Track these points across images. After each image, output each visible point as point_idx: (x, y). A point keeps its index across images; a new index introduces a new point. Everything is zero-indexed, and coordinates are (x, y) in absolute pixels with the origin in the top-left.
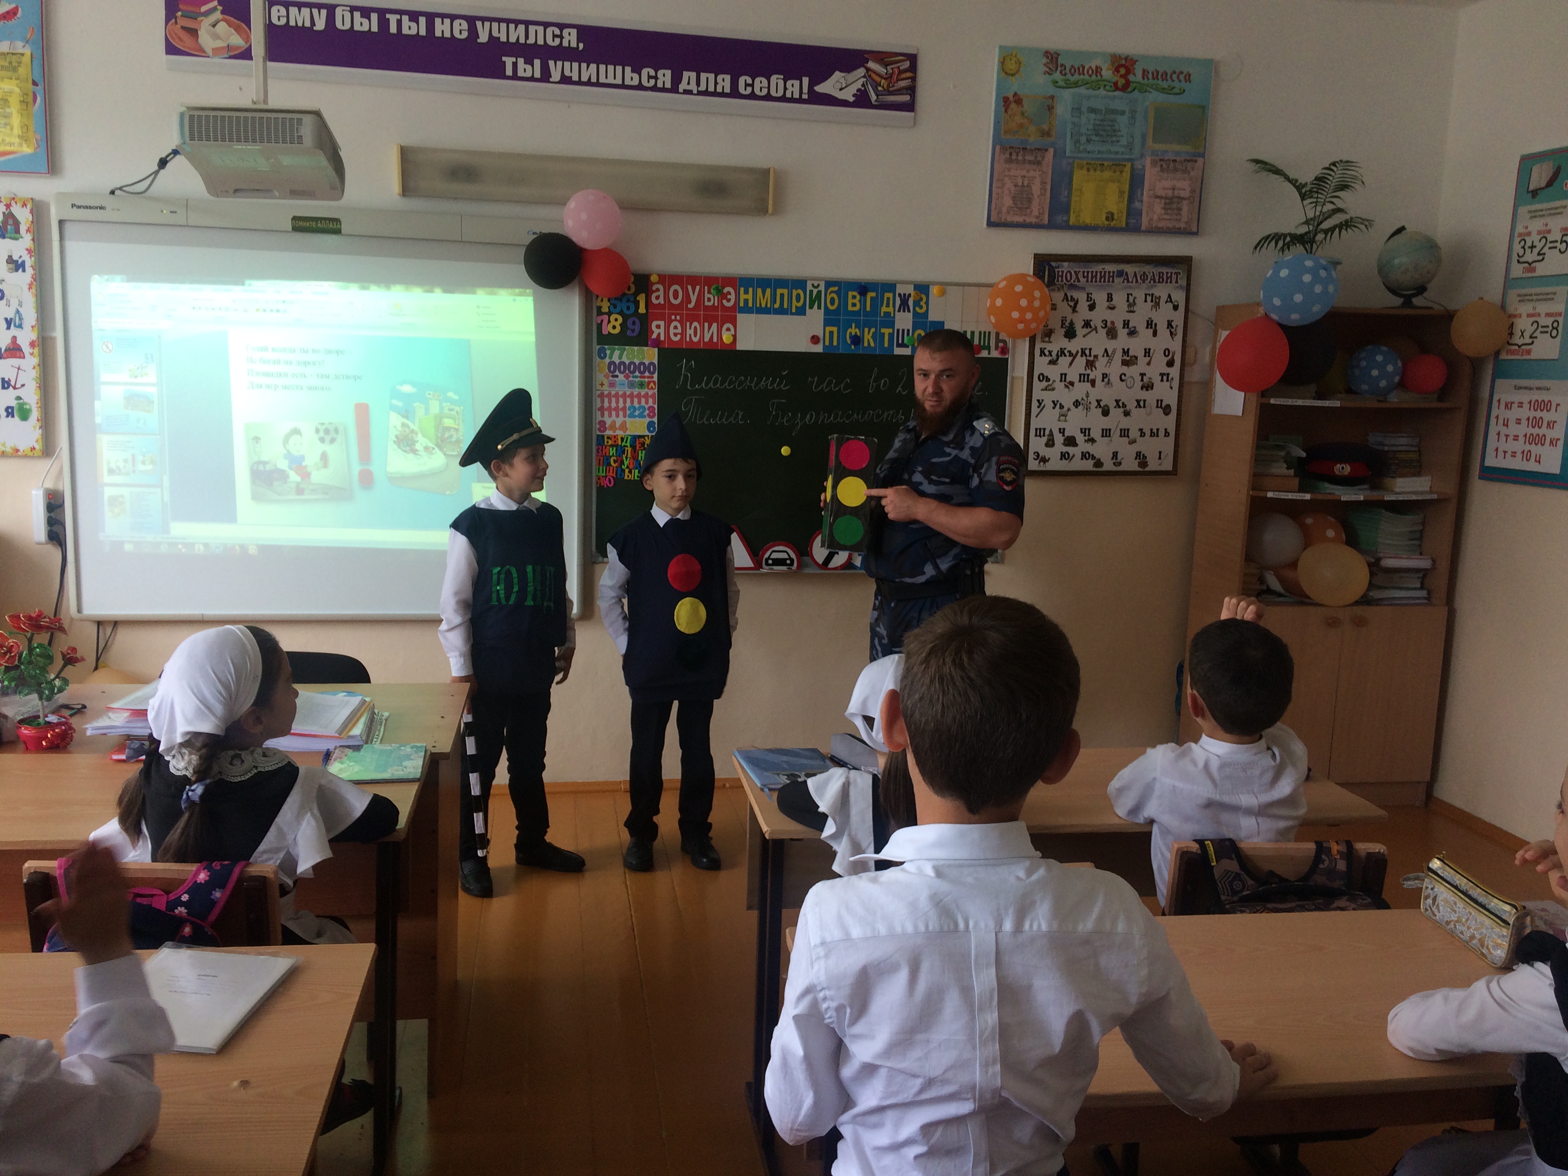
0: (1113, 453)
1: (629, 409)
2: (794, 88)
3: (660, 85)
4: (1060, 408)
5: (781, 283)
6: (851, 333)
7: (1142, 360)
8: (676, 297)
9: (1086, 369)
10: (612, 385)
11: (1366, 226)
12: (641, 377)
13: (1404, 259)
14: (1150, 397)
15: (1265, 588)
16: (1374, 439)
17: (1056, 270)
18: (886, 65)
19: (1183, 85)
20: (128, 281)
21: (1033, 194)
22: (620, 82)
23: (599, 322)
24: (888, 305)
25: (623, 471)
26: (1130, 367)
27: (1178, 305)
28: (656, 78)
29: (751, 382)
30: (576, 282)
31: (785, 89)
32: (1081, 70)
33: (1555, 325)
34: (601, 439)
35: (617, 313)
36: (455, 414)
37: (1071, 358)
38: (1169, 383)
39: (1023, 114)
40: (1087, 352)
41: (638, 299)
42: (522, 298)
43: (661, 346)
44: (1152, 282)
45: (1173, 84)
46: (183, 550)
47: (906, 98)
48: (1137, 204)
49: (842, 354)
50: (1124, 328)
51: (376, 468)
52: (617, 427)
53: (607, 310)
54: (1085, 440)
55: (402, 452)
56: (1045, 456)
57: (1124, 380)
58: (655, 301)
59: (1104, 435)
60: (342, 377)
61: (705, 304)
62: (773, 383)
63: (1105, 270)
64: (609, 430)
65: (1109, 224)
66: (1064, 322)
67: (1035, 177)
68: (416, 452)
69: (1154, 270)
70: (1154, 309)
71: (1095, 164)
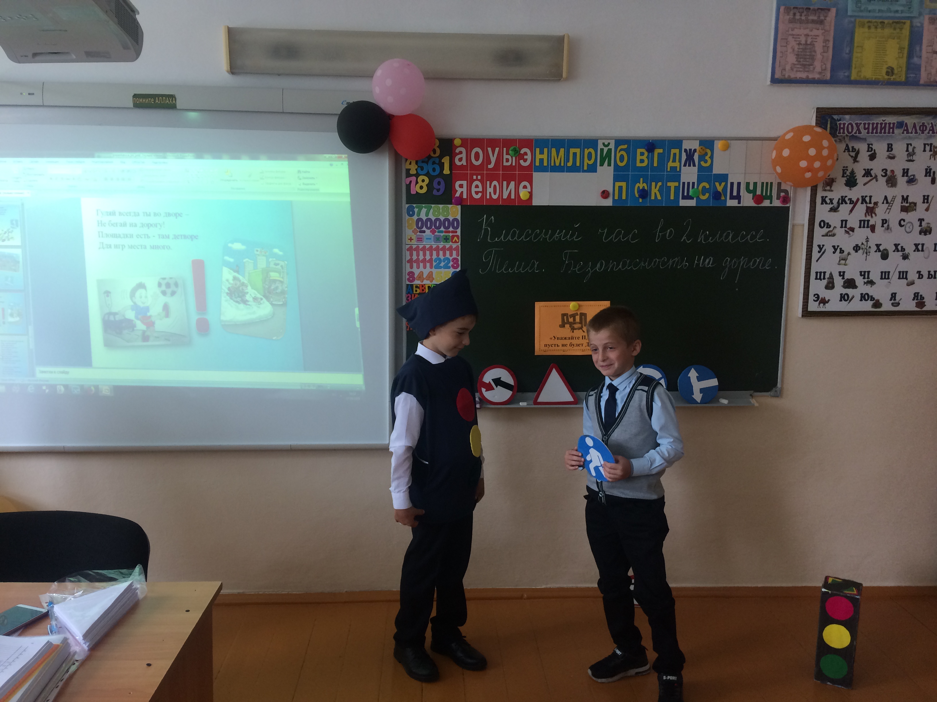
0: (892, 294)
1: (436, 260)
4: (840, 253)
5: (574, 143)
6: (639, 187)
7: (921, 206)
8: (477, 157)
9: (866, 216)
10: (420, 239)
12: (446, 232)
14: (929, 241)
17: (838, 123)
21: (815, 52)
23: (408, 183)
24: (674, 161)
26: (909, 213)
29: (546, 234)
30: (386, 147)
34: (410, 287)
35: (425, 175)
36: (281, 268)
37: (852, 205)
40: (867, 199)
41: (443, 161)
42: (339, 163)
43: (463, 204)
44: (931, 132)
46: (48, 391)
48: (915, 60)
49: (630, 207)
50: (903, 176)
51: (211, 317)
52: (425, 277)
53: (415, 172)
54: (864, 282)
55: (235, 303)
56: (824, 297)
57: (903, 226)
58: (458, 163)
59: (883, 277)
60: (180, 237)
61: (504, 165)
62: (566, 235)
63: (886, 122)
64: (417, 280)
65: (889, 79)
66: (845, 172)
67: (818, 36)
68: (247, 303)
69: (932, 121)
70: (933, 158)
71: (876, 22)
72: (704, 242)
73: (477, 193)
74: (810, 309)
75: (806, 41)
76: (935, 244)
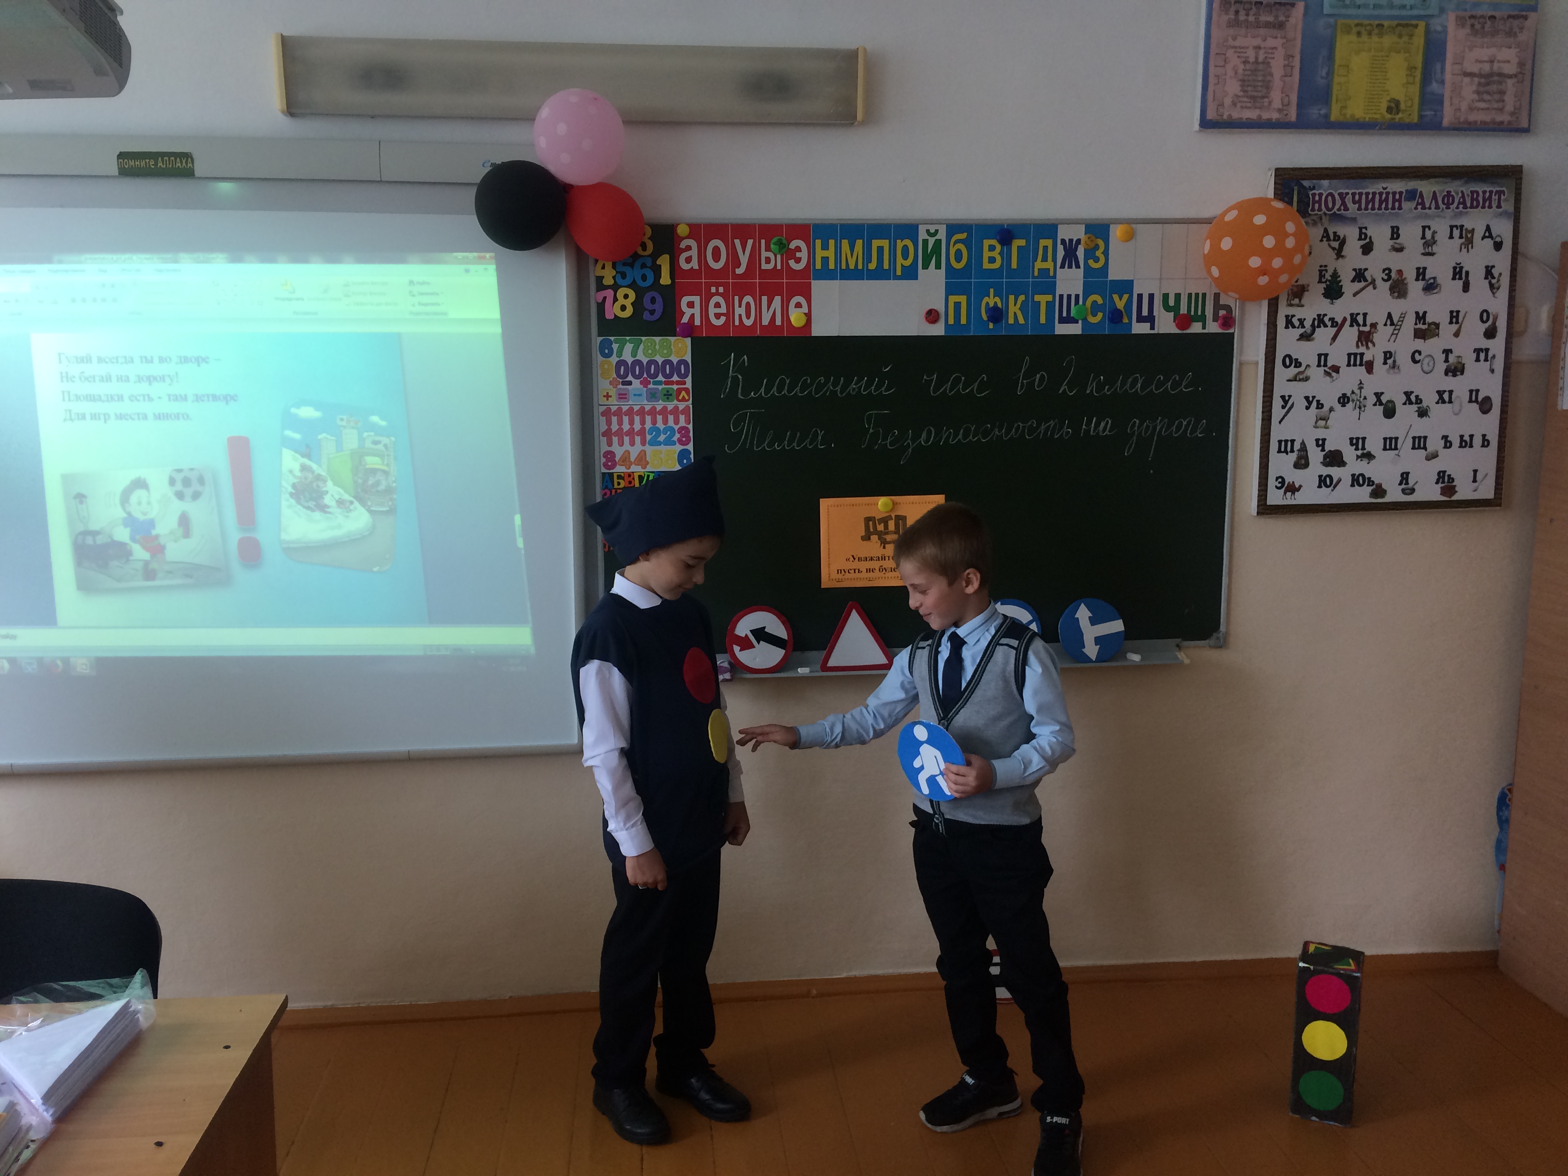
0: (1402, 475)
1: (651, 432)
4: (1317, 408)
5: (879, 230)
6: (987, 303)
7: (1447, 330)
8: (716, 255)
9: (1358, 346)
10: (622, 396)
12: (666, 383)
14: (1460, 386)
17: (1311, 193)
21: (1271, 75)
23: (600, 301)
24: (1045, 259)
26: (1428, 341)
27: (1501, 242)
29: (835, 384)
34: (608, 478)
35: (628, 286)
36: (383, 449)
37: (1336, 329)
38: (1489, 363)
40: (1360, 319)
41: (658, 263)
42: (480, 268)
43: (695, 335)
44: (1461, 206)
48: (1434, 86)
49: (974, 337)
50: (1417, 279)
51: (263, 536)
52: (632, 459)
53: (612, 282)
54: (1357, 455)
55: (304, 510)
56: (1293, 482)
57: (1419, 361)
58: (685, 266)
59: (1388, 447)
60: (206, 398)
61: (763, 268)
62: (869, 384)
63: (1387, 190)
64: (620, 465)
65: (1392, 119)
66: (1323, 274)
67: (1275, 48)
68: (326, 510)
69: (1463, 189)
70: (1464, 250)
71: (1370, 25)
72: (1096, 394)
73: (718, 316)
74: (1270, 502)
75: (1257, 58)
76: (1471, 391)
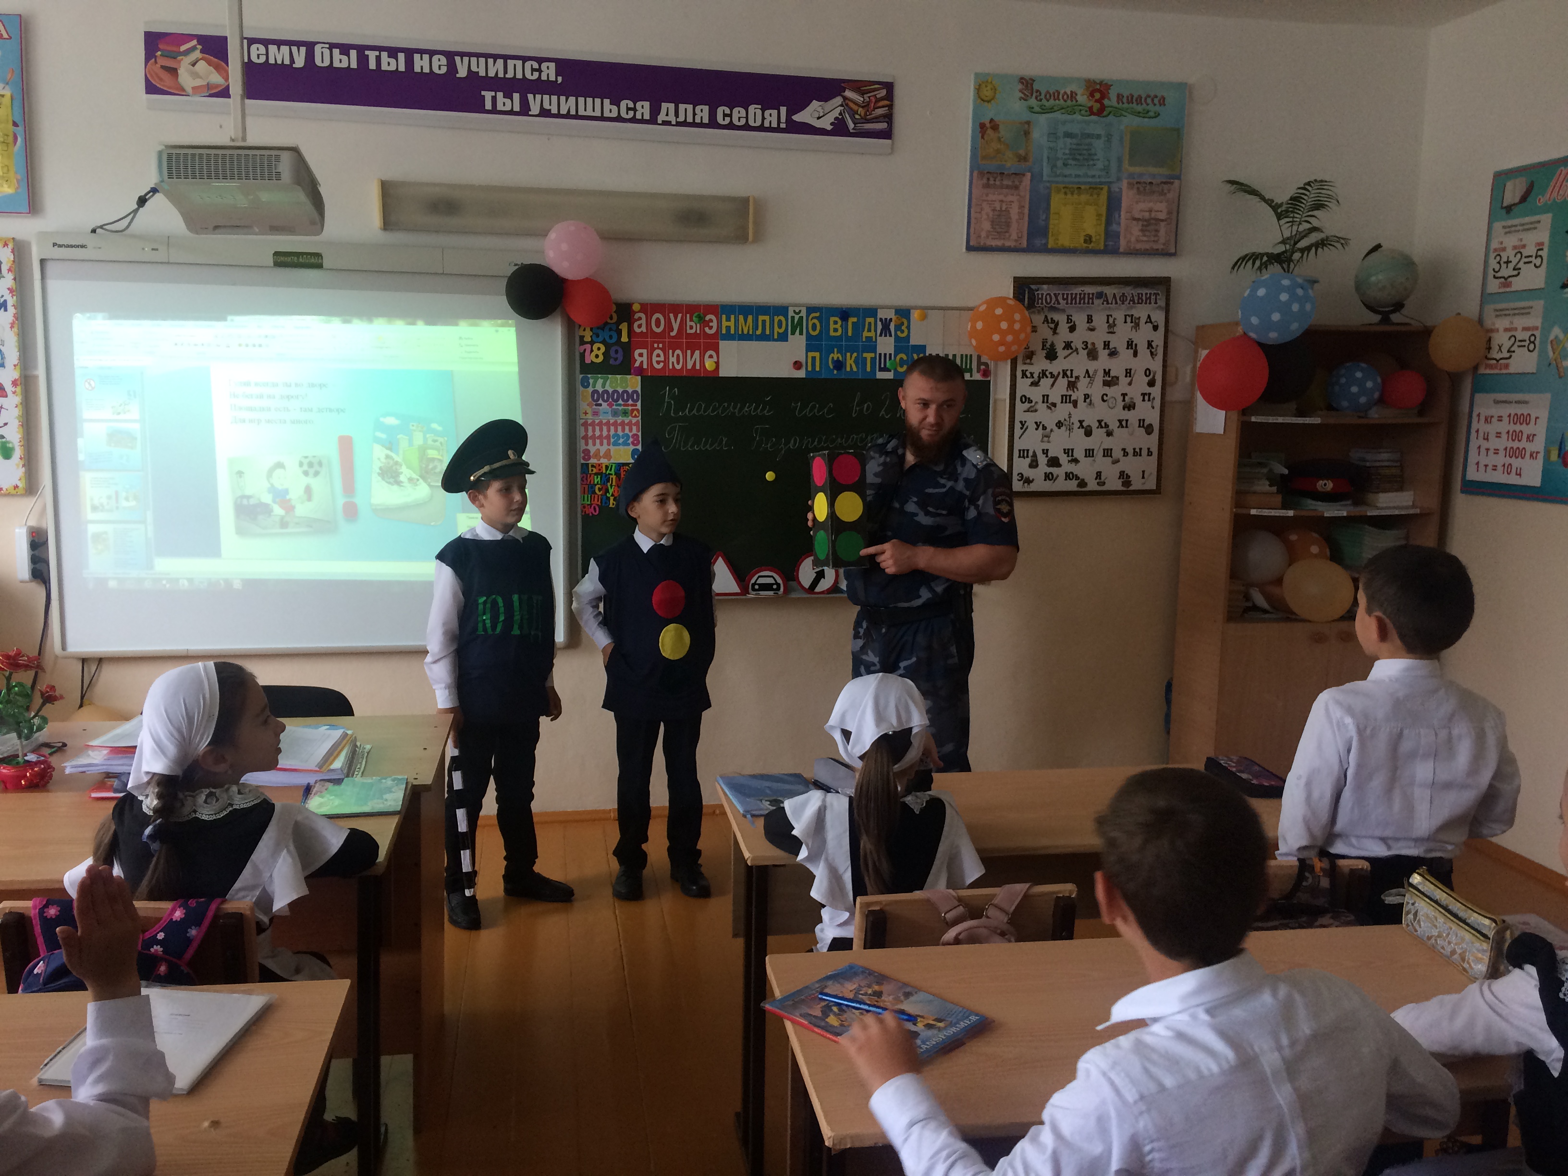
0: (1097, 473)
1: (614, 437)
2: (771, 117)
3: (639, 116)
4: (1043, 429)
5: (763, 309)
6: (833, 358)
7: (1124, 381)
8: (658, 325)
9: (1067, 390)
10: (596, 413)
11: (1342, 244)
12: (624, 405)
13: (1380, 277)
14: (1132, 417)
15: (1249, 604)
16: (1355, 455)
17: (1036, 292)
18: (862, 94)
19: (1157, 108)
20: (111, 318)
21: (1010, 218)
22: (600, 115)
23: (582, 351)
24: (869, 330)
25: (608, 499)
26: (1112, 388)
27: (1158, 326)
28: (634, 109)
29: (734, 408)
30: (559, 310)
31: (763, 118)
32: (1056, 95)
33: (1532, 339)
34: (585, 466)
35: (600, 343)
36: (436, 443)
37: (1053, 379)
38: (1150, 403)
39: (999, 139)
40: (1069, 373)
41: (620, 328)
42: (505, 329)
43: (644, 374)
44: (1131, 303)
45: (1148, 108)
46: (168, 586)
47: (883, 126)
48: (1114, 227)
49: (826, 380)
50: (1104, 349)
51: (358, 500)
52: (601, 455)
53: (590, 340)
54: (1069, 460)
55: (387, 484)
56: (1028, 476)
57: (1106, 401)
58: (638, 330)
59: (1088, 455)
60: (325, 410)
61: (688, 332)
62: (756, 409)
63: (1084, 292)
64: (593, 458)
65: (1087, 247)
66: (1045, 344)
67: (1013, 202)
68: (401, 484)
69: (1132, 292)
70: (1134, 330)
71: (1073, 188)
73: (658, 362)
75: (1001, 208)
76: (1140, 420)
